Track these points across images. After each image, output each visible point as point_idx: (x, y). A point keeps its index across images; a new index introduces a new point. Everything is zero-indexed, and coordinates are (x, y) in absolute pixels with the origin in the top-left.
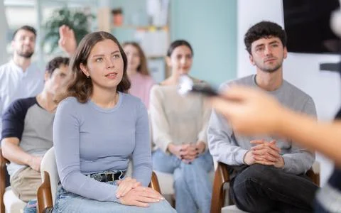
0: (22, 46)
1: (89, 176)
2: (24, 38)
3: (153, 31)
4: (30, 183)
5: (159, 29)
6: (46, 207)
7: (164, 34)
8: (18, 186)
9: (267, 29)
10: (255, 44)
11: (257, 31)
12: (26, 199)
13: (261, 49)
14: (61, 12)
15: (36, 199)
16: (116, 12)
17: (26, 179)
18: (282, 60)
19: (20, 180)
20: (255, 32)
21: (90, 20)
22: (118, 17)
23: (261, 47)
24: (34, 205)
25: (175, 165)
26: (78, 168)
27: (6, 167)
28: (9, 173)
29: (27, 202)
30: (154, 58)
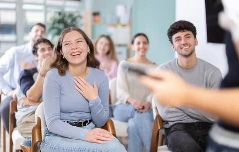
0: (36, 36)
1: (66, 122)
2: (37, 31)
3: (119, 27)
4: (29, 125)
5: (124, 26)
6: (37, 141)
7: (127, 29)
8: (22, 127)
9: (182, 26)
10: (174, 37)
11: (175, 27)
12: (26, 136)
13: (178, 40)
14: (60, 14)
15: (31, 136)
16: (96, 14)
17: (27, 122)
18: (195, 47)
19: (23, 123)
20: (174, 28)
21: (78, 19)
22: (97, 17)
23: (179, 39)
24: (29, 140)
25: (129, 116)
26: (59, 117)
27: (14, 114)
28: (16, 118)
29: (26, 138)
30: (120, 45)
